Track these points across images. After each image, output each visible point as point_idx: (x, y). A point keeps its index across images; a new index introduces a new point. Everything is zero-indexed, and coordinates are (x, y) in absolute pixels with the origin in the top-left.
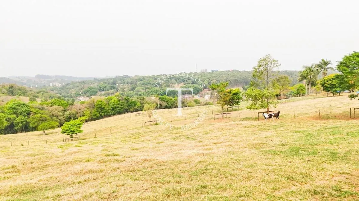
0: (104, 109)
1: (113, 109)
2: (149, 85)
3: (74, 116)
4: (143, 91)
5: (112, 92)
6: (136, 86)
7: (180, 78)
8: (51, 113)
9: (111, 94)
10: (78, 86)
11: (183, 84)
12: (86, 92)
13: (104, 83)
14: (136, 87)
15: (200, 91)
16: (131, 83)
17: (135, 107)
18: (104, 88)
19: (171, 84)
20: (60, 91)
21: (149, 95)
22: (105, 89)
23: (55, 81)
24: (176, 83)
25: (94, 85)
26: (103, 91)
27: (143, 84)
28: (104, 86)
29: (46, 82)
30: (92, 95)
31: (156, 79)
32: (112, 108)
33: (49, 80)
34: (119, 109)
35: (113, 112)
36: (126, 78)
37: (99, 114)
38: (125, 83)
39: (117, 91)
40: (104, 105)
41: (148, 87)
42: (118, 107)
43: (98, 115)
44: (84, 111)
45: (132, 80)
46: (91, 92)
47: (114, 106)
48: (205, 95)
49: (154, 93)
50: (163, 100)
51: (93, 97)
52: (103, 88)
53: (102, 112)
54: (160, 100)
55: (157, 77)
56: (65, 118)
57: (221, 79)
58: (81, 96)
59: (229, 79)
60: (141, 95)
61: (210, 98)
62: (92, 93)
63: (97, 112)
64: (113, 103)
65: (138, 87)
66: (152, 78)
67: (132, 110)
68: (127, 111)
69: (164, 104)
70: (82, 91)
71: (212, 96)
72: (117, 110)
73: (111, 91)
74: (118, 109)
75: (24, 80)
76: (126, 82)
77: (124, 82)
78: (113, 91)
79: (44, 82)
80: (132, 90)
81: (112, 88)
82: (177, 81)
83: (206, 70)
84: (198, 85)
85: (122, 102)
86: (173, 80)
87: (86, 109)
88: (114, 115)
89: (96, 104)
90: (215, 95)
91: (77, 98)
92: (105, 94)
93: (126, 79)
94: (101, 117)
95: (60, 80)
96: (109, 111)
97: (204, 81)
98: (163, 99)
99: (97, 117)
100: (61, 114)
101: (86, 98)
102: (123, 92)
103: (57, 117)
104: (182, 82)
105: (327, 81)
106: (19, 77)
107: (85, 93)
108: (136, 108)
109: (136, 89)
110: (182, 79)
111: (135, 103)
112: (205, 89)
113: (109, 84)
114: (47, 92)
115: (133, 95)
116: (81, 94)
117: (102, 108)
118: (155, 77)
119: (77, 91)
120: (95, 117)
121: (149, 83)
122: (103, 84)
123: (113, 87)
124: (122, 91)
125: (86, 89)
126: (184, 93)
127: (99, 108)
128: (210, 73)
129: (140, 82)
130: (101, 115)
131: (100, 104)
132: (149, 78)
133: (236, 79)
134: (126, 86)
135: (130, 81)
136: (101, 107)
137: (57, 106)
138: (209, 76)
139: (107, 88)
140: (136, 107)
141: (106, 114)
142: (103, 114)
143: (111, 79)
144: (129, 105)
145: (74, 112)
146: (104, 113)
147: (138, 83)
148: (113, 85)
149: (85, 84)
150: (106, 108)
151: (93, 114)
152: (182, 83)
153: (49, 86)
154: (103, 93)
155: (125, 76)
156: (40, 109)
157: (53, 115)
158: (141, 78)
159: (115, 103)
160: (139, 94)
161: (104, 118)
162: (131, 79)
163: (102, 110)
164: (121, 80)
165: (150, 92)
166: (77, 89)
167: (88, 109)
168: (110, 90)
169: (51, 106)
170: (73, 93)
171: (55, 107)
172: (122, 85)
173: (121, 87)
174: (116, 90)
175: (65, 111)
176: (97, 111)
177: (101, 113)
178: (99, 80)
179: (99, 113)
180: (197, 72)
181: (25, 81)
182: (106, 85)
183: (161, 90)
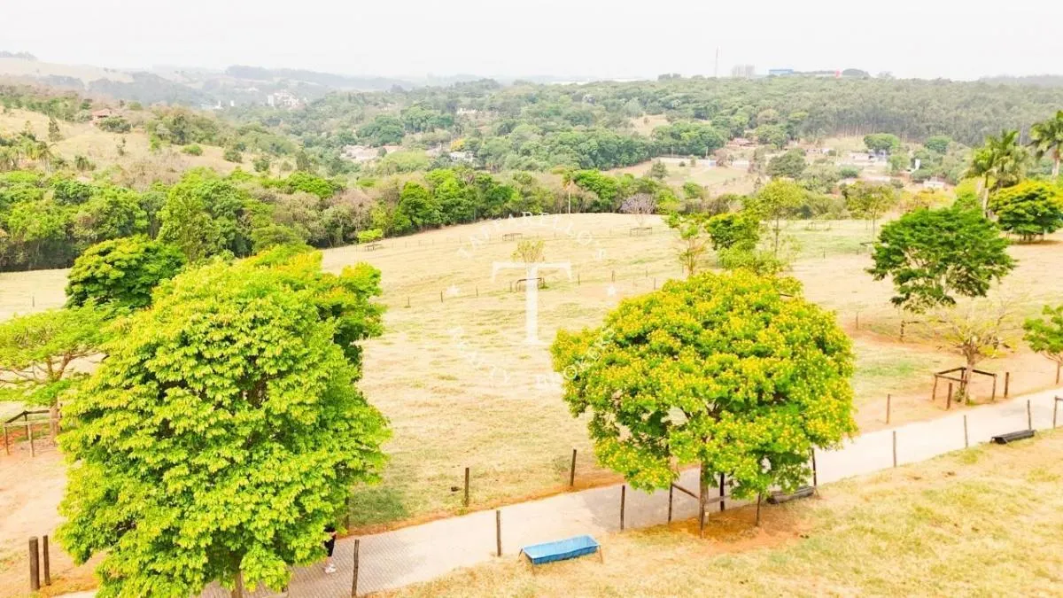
0: (421, 208)
1: (446, 209)
2: (557, 118)
3: (346, 221)
4: (535, 140)
5: (444, 135)
6: (517, 121)
7: (658, 95)
8: (289, 213)
9: (442, 142)
10: (346, 112)
11: (664, 115)
12: (370, 132)
13: (422, 105)
14: (514, 124)
15: (718, 146)
16: (501, 110)
17: (506, 205)
18: (422, 121)
19: (625, 118)
20: (298, 122)
21: (552, 153)
22: (423, 125)
23: (280, 86)
24: (644, 113)
25: (393, 111)
26: (418, 129)
27: (536, 114)
28: (422, 114)
29: (254, 89)
30: (388, 142)
31: (578, 98)
32: (444, 205)
33: (265, 82)
34: (462, 208)
35: (447, 218)
36: (487, 87)
37: (409, 221)
38: (485, 107)
39: (459, 131)
40: (421, 197)
41: (553, 123)
42: (459, 204)
43: (407, 222)
44: (372, 208)
45: (506, 98)
46: (384, 134)
47: (448, 201)
48: (732, 159)
49: (567, 147)
50: (588, 185)
51: (391, 150)
52: (419, 120)
53: (418, 217)
54: (580, 183)
55: (583, 90)
56: (323, 227)
57: (795, 104)
58: (356, 144)
59: (822, 108)
60: (527, 153)
61: (749, 171)
62: (386, 137)
63: (404, 214)
64: (447, 191)
65: (520, 123)
66: (568, 93)
67: (495, 212)
68: (482, 215)
69: (591, 196)
70: (357, 126)
71: (756, 163)
72: (457, 213)
73: (441, 133)
74: (459, 210)
75: (196, 82)
76: (487, 104)
77: (482, 105)
78: (446, 131)
79: (250, 89)
80: (502, 132)
81: (446, 123)
82: (648, 105)
83: (750, 69)
84: (713, 125)
85: (470, 191)
86: (634, 104)
87: (375, 205)
88: (448, 224)
89: (401, 192)
90: (765, 161)
91: (345, 148)
92: (424, 142)
93: (486, 91)
94: (414, 229)
95: (294, 83)
96: (437, 213)
97: (736, 110)
98: (589, 182)
99: (404, 228)
100: (313, 213)
101: (368, 150)
102: (477, 139)
103: (304, 221)
104: (665, 110)
105: (1006, 204)
106: (183, 72)
107: (366, 135)
108: (510, 207)
109: (515, 130)
110: (662, 99)
111: (505, 193)
112: (736, 140)
113: (437, 107)
114: (266, 132)
115: (504, 152)
116: (356, 138)
117: (417, 206)
118: (578, 91)
119: (343, 127)
120: (398, 228)
121: (558, 113)
122: (418, 108)
123: (447, 120)
124: (474, 136)
125: (370, 122)
126: (666, 150)
127: (409, 205)
128: (760, 82)
129: (530, 104)
130: (414, 223)
131: (413, 195)
132: (557, 93)
133: (846, 107)
134: (487, 117)
135: (499, 102)
136: (415, 202)
137: (304, 193)
138: (754, 94)
139: (429, 123)
140: (509, 205)
141: (427, 221)
142: (419, 221)
143: (443, 92)
144: (489, 200)
145: (346, 211)
146: (422, 217)
147: (524, 109)
148: (447, 114)
149: (367, 103)
150: (428, 206)
151: (393, 220)
152: (661, 113)
153: (267, 105)
154: (419, 136)
155: (485, 80)
156: (263, 199)
157: (295, 218)
158: (535, 93)
159: (452, 192)
160: (522, 148)
161: (423, 231)
162: (504, 94)
163: (418, 209)
164: (472, 95)
165: (556, 142)
166: (346, 119)
167: (381, 203)
168: (438, 131)
169: (290, 193)
170: (333, 132)
171: (299, 195)
172: (474, 112)
173: (473, 120)
174: (457, 130)
175: (323, 207)
176: (403, 211)
177: (415, 219)
178: (406, 93)
179: (411, 219)
180: (718, 76)
181: (198, 86)
182: (427, 112)
183: (589, 138)
